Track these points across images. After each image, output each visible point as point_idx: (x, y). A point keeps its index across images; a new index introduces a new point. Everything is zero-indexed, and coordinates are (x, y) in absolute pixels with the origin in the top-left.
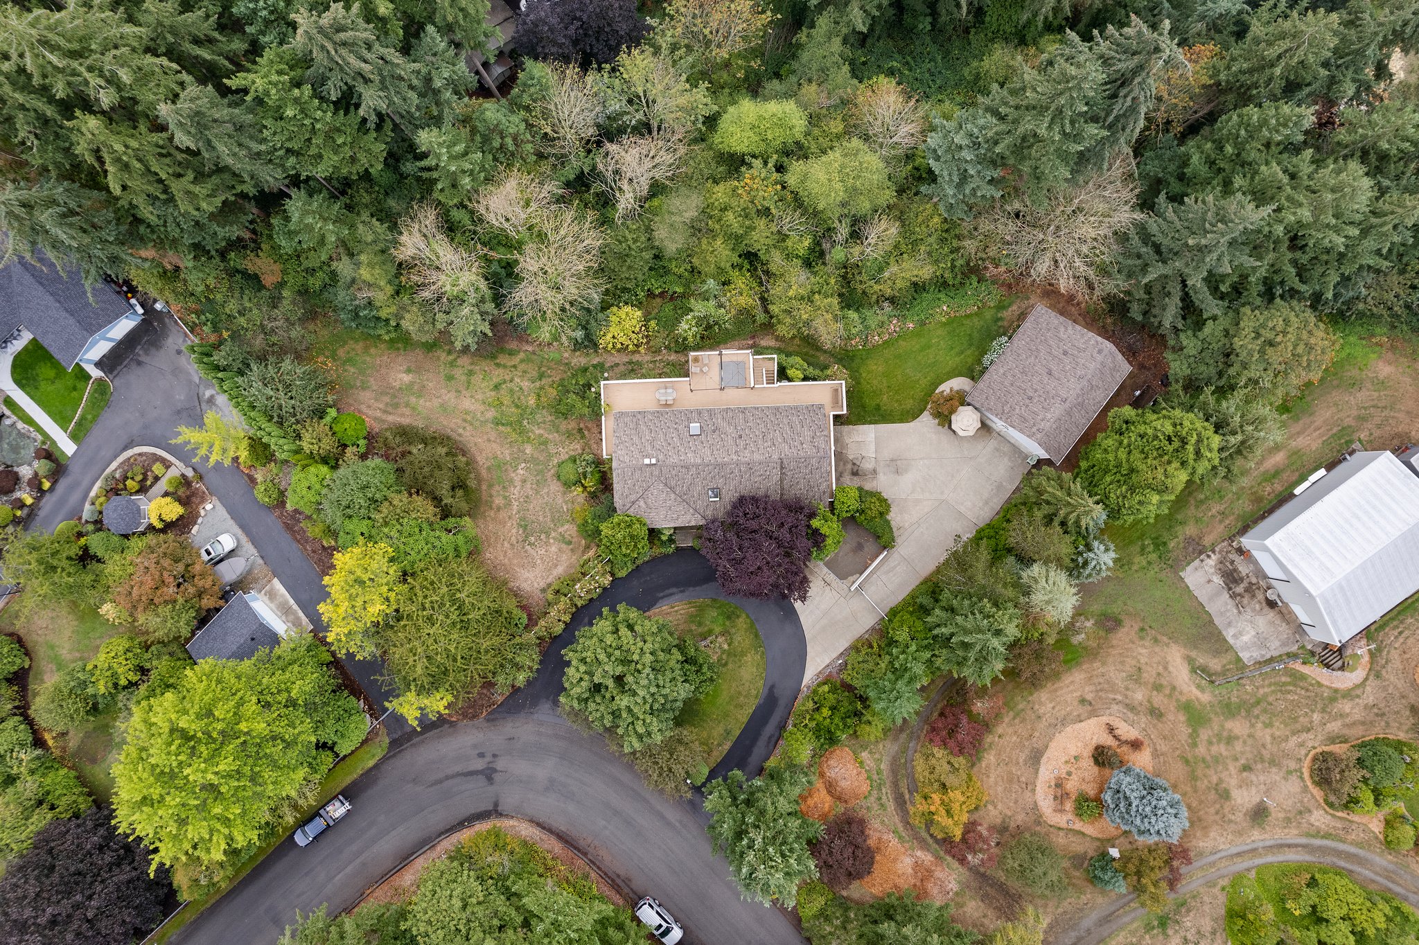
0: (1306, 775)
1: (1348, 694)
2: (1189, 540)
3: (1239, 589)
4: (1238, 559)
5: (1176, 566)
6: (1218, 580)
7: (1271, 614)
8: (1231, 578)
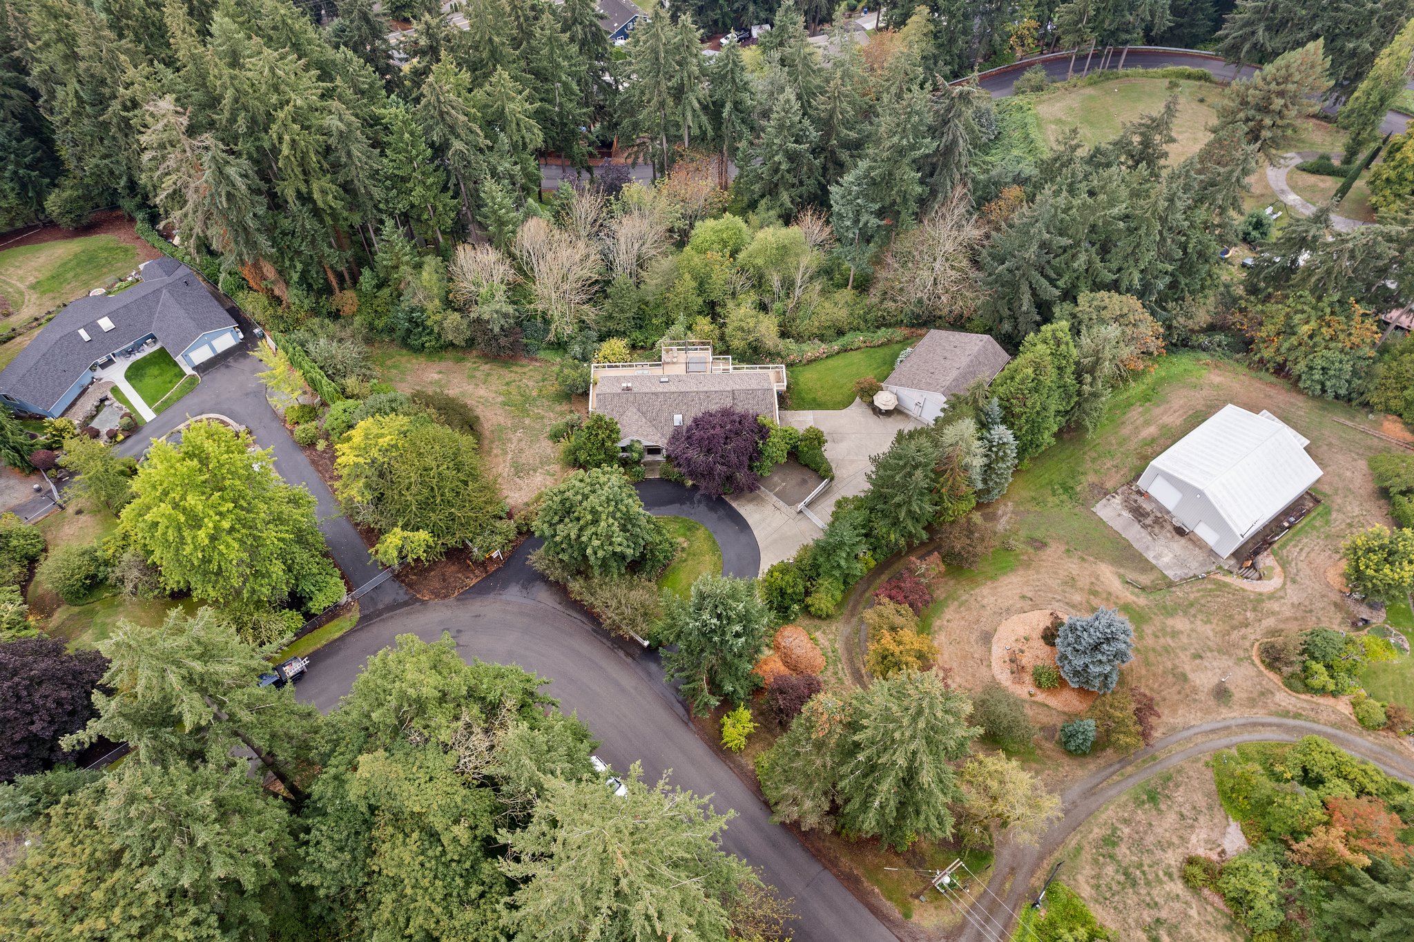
0: (1257, 662)
1: (1271, 597)
2: (1093, 486)
3: (1149, 521)
4: (1140, 500)
5: (1086, 504)
6: (1126, 514)
7: (1183, 541)
8: (1139, 514)
